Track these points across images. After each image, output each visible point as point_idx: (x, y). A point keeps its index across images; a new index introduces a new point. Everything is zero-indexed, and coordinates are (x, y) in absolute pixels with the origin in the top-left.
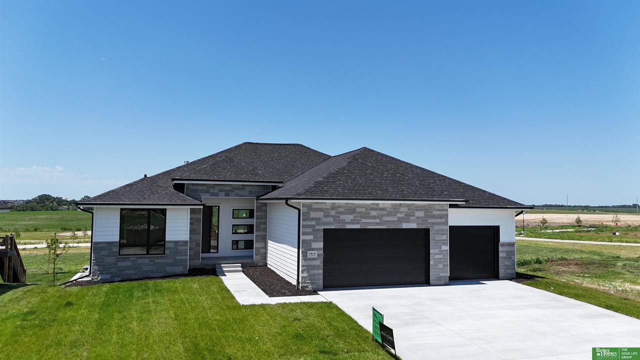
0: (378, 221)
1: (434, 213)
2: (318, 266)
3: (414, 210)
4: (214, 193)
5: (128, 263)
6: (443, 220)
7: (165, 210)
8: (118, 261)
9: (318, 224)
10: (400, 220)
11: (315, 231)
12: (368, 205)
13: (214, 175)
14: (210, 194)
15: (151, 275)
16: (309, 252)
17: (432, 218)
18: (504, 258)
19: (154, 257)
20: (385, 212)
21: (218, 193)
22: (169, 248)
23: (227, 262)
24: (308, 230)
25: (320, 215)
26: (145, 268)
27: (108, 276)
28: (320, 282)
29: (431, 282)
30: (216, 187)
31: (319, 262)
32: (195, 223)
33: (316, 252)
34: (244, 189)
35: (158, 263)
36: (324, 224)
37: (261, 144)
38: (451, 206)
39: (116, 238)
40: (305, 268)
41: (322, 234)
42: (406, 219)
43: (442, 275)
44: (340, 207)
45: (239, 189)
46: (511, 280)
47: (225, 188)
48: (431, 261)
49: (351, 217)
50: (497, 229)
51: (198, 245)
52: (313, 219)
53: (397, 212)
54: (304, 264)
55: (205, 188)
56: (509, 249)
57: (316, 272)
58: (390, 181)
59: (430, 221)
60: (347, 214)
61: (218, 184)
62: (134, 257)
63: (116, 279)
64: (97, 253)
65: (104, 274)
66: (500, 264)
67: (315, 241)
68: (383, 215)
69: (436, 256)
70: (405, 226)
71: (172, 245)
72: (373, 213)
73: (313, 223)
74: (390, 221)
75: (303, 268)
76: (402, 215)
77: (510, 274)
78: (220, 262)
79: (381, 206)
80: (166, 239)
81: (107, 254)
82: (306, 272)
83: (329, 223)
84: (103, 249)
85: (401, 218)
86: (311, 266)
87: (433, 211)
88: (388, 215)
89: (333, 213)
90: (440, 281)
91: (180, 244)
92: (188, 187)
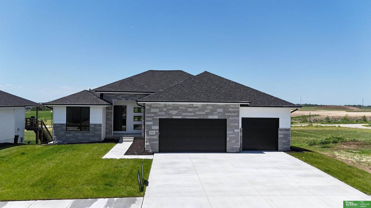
0: (193, 114)
1: (230, 109)
2: (156, 139)
3: (216, 108)
4: (119, 99)
5: (71, 135)
6: (236, 114)
7: (89, 107)
8: (66, 134)
9: (156, 116)
10: (207, 114)
11: (154, 120)
12: (187, 105)
13: (119, 88)
14: (117, 99)
15: (83, 141)
16: (150, 131)
17: (228, 113)
18: (281, 138)
19: (84, 132)
20: (197, 109)
21: (121, 99)
22: (91, 128)
23: (127, 136)
24: (149, 119)
25: (157, 110)
26: (80, 138)
27: (61, 141)
28: (157, 148)
29: (227, 151)
30: (120, 95)
31: (157, 137)
32: (109, 114)
33: (154, 131)
34: (136, 96)
35: (86, 135)
36: (159, 115)
37: (158, 71)
38: (241, 106)
39: (64, 122)
40: (148, 140)
41: (158, 121)
42: (211, 113)
43: (234, 147)
44: (169, 106)
45: (133, 96)
46: (284, 152)
47: (125, 96)
48: (227, 139)
49: (176, 112)
50: (277, 120)
51: (111, 126)
52: (152, 113)
53: (206, 109)
54: (147, 138)
55: (114, 96)
56: (286, 132)
57: (154, 142)
58: (205, 91)
59: (227, 114)
60: (173, 110)
61: (122, 94)
62: (73, 132)
63: (65, 143)
64: (55, 129)
65: (59, 140)
66: (279, 142)
67: (154, 125)
68: (197, 111)
69: (230, 135)
70: (210, 117)
71: (93, 126)
72: (190, 110)
73: (153, 115)
74: (201, 114)
75: (147, 140)
76: (209, 111)
77: (286, 148)
78: (122, 136)
79: (195, 106)
80: (90, 123)
81: (60, 130)
82: (148, 142)
83: (162, 115)
84: (58, 127)
85: (207, 112)
86: (152, 139)
87: (229, 108)
88: (199, 111)
89: (165, 109)
90: (233, 150)
91: (97, 125)
92: (105, 95)
